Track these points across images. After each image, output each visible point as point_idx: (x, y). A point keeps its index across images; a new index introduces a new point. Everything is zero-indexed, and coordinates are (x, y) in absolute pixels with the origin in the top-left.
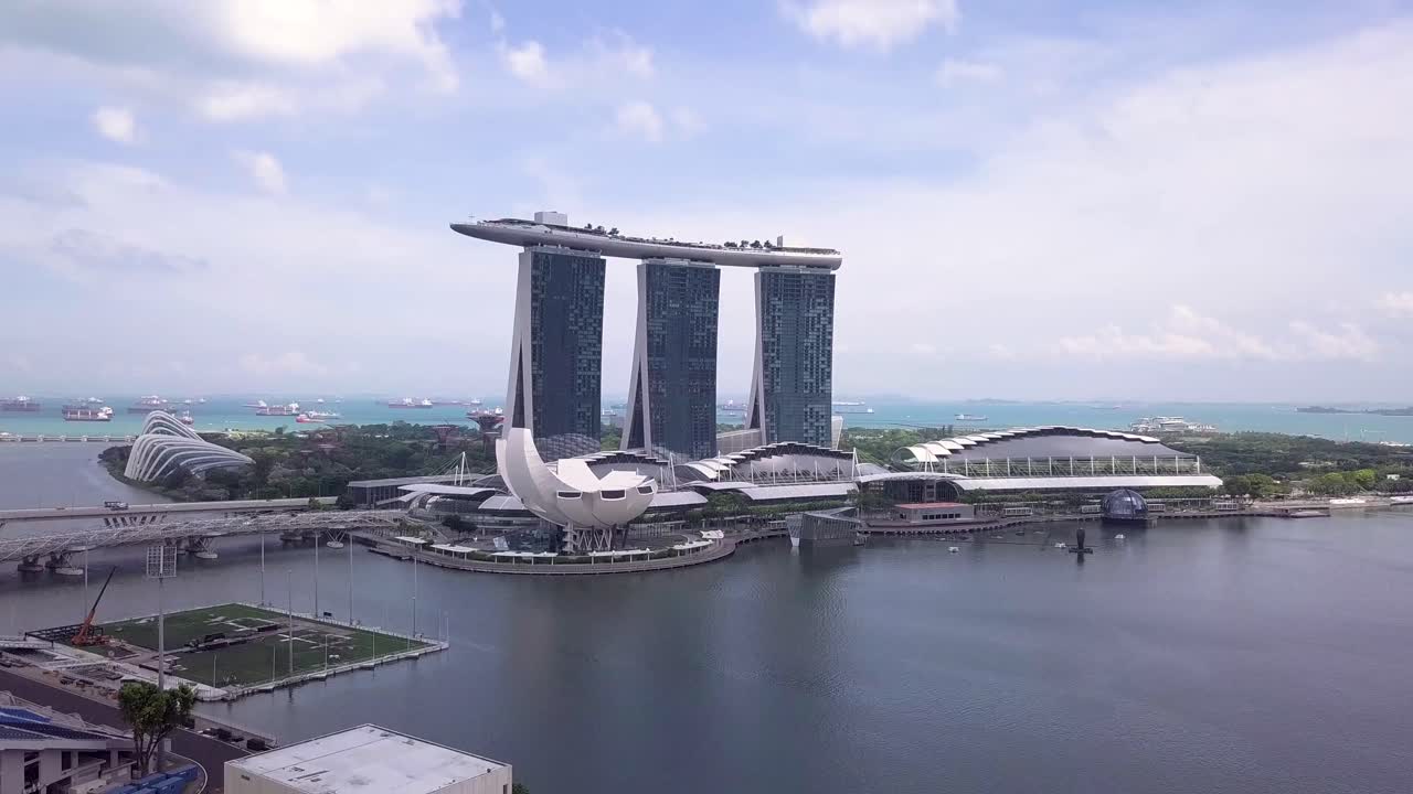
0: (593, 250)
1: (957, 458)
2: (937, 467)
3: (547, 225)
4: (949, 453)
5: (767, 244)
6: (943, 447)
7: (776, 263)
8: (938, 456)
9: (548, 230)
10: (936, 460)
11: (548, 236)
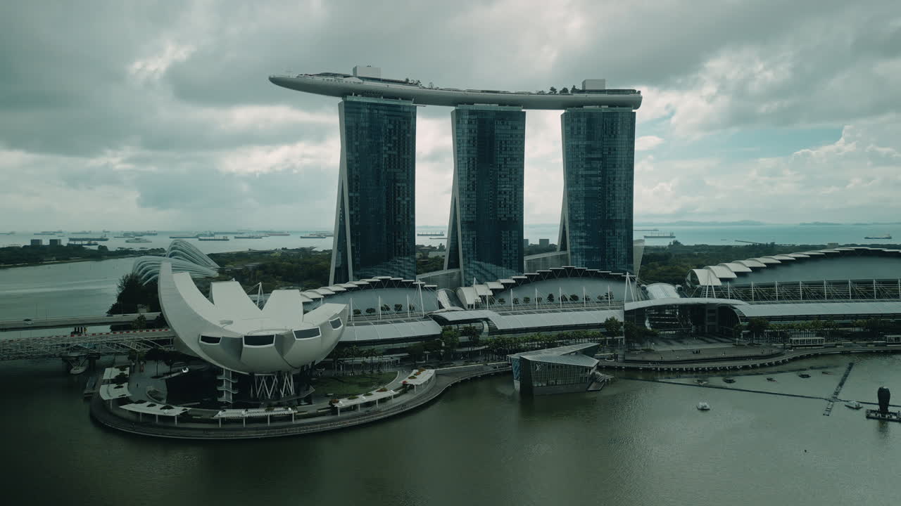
0: (407, 99)
1: (742, 282)
2: (720, 292)
3: (360, 78)
4: (734, 276)
5: (574, 90)
6: (729, 270)
7: (580, 104)
8: (722, 280)
9: (361, 81)
10: (719, 283)
11: (359, 86)
